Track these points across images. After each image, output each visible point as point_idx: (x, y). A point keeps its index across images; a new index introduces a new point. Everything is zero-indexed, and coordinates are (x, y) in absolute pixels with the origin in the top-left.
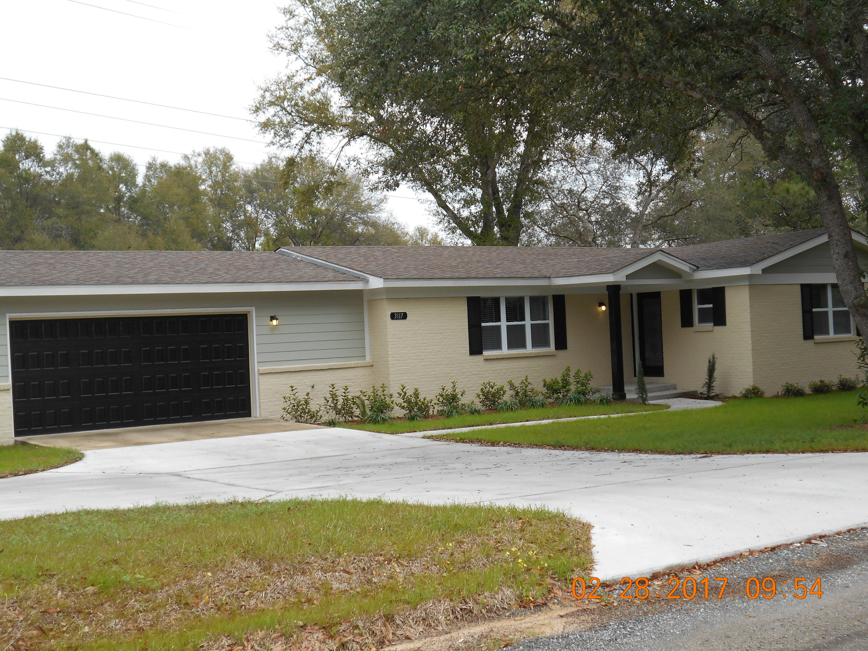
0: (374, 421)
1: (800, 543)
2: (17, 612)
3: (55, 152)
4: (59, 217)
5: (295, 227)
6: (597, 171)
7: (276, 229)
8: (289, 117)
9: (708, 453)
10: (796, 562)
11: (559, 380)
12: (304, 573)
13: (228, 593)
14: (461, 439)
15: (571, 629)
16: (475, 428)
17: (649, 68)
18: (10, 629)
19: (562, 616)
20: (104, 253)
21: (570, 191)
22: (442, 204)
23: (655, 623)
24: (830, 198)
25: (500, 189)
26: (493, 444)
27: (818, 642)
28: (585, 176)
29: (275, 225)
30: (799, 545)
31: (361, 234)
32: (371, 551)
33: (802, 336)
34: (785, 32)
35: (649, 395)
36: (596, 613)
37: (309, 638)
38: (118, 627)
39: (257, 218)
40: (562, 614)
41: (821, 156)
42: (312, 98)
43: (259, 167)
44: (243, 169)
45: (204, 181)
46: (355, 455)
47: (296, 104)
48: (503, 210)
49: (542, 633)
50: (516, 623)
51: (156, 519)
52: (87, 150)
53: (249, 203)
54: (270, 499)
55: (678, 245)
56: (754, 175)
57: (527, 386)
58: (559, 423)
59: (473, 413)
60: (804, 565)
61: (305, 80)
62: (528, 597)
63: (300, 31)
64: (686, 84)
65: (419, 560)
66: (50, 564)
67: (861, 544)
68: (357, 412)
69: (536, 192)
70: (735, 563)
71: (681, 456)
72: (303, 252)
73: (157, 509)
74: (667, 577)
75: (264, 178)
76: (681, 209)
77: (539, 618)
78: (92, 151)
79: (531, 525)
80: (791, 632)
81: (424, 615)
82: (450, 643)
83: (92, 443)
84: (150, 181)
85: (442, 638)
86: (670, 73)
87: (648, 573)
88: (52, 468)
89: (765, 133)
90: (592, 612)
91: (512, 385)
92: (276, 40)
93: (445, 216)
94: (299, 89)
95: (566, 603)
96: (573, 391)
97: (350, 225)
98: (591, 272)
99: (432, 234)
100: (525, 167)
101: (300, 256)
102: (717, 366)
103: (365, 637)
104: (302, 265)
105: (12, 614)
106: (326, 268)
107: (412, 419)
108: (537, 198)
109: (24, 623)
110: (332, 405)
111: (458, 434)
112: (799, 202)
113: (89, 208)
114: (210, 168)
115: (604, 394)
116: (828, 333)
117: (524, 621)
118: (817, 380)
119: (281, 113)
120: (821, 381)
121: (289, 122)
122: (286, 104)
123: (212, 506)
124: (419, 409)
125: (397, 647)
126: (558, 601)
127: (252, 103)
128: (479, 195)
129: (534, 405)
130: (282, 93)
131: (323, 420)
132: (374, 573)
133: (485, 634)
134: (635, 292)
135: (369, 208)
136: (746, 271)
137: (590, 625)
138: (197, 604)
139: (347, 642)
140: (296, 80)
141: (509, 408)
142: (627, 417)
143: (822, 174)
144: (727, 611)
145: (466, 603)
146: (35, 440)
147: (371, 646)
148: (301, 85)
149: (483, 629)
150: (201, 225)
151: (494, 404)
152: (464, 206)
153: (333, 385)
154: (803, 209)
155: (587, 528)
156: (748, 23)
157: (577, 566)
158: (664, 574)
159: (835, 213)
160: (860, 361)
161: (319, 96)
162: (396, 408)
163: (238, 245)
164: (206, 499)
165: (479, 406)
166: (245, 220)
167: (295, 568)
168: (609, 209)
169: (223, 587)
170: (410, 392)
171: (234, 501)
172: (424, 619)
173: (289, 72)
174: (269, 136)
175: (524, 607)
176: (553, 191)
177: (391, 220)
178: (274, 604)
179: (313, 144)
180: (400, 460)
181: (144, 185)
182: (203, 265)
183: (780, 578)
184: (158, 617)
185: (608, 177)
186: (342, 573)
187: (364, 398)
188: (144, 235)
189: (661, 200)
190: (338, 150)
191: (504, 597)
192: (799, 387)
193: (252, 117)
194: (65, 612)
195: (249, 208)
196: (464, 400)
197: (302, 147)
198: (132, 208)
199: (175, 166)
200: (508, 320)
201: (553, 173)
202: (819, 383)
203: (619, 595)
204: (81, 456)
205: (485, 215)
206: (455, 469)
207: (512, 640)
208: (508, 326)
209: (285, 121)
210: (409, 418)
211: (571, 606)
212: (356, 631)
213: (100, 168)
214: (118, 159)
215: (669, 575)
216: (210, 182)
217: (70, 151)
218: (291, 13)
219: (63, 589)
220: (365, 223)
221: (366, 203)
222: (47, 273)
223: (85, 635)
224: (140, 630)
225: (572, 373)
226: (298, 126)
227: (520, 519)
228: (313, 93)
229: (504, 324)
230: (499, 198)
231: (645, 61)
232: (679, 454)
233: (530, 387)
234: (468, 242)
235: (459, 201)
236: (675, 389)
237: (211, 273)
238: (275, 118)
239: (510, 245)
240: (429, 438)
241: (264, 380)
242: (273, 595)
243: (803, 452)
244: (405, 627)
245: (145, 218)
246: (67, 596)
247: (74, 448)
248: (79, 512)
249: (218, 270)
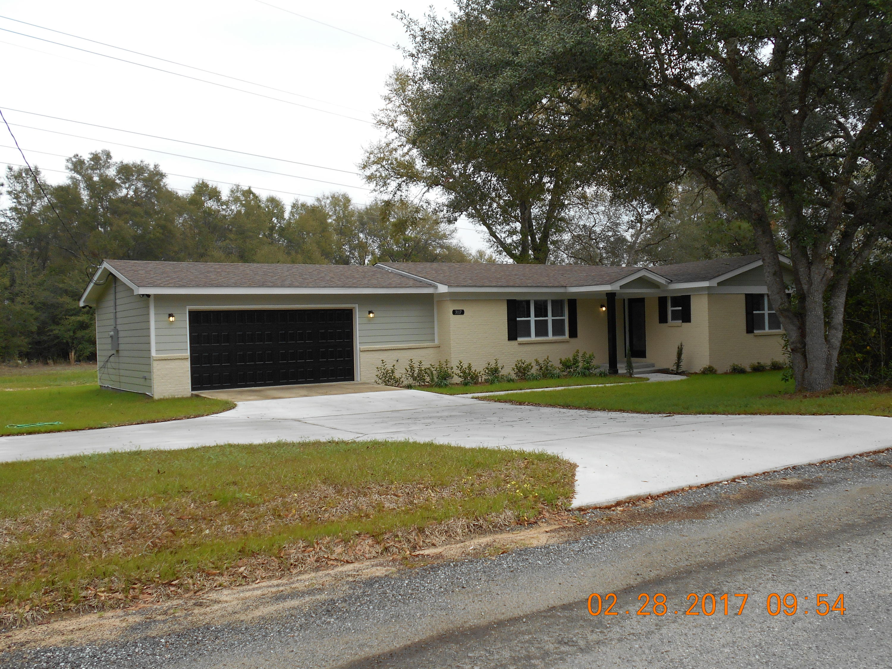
0: (439, 386)
1: (727, 481)
2: (160, 518)
3: (229, 195)
4: (231, 240)
5: (393, 249)
6: (603, 212)
7: (379, 250)
8: (387, 172)
9: (671, 413)
10: (723, 495)
11: (571, 359)
12: (365, 495)
13: (310, 508)
14: (498, 400)
15: (552, 541)
16: (509, 392)
17: (636, 138)
18: (154, 530)
19: (547, 532)
20: (255, 265)
21: (584, 226)
22: (493, 234)
23: (614, 539)
24: (764, 232)
25: (534, 224)
26: (520, 404)
27: (731, 556)
28: (595, 215)
29: (379, 247)
30: (726, 483)
31: (439, 255)
32: (415, 480)
33: (745, 331)
34: (733, 112)
35: (635, 370)
36: (572, 530)
37: (362, 543)
38: (229, 531)
39: (367, 242)
40: (547, 530)
41: (758, 202)
42: (402, 159)
43: (368, 207)
44: (357, 209)
45: (330, 216)
46: (423, 409)
47: (392, 163)
48: (536, 238)
49: (531, 544)
50: (513, 536)
51: (276, 452)
52: (250, 194)
53: (361, 232)
54: (357, 440)
55: (661, 265)
56: (716, 216)
57: (548, 363)
58: (569, 390)
59: (509, 381)
60: (728, 498)
61: (398, 146)
62: (523, 517)
63: (396, 112)
64: (662, 150)
65: (448, 488)
66: (188, 483)
67: (772, 483)
68: (428, 379)
69: (560, 227)
70: (678, 495)
71: (652, 415)
72: (393, 267)
73: (279, 445)
74: (627, 504)
75: (372, 214)
76: (663, 239)
77: (530, 533)
78: (254, 195)
79: (533, 464)
80: (712, 548)
81: (446, 528)
82: (464, 549)
83: (243, 397)
84: (293, 216)
85: (458, 546)
86: (652, 143)
87: (613, 501)
88: (213, 413)
89: (718, 185)
90: (569, 529)
91: (537, 362)
92: (379, 118)
93: (495, 242)
94: (394, 152)
95: (552, 522)
96: (580, 367)
97: (431, 248)
98: (595, 283)
99: (488, 255)
100: (552, 209)
101: (391, 269)
102: (683, 351)
103: (403, 543)
104: (392, 275)
105: (157, 519)
106: (408, 278)
107: (466, 384)
108: (560, 231)
109: (165, 526)
110: (411, 374)
111: (497, 396)
112: (748, 236)
113: (251, 234)
114: (335, 207)
115: (602, 370)
116: (764, 329)
117: (519, 535)
118: (755, 362)
119: (381, 169)
120: (758, 363)
121: (386, 176)
122: (384, 163)
123: (317, 444)
124: (471, 378)
125: (425, 551)
126: (545, 520)
127: (361, 162)
128: (519, 228)
129: (552, 376)
130: (382, 156)
131: (404, 384)
132: (416, 496)
133: (489, 544)
134: (626, 298)
135: (445, 236)
136: (706, 284)
137: (566, 539)
138: (287, 516)
139: (389, 547)
140: (392, 146)
141: (535, 378)
142: (617, 386)
143: (759, 215)
144: (668, 531)
145: (478, 521)
146: (205, 394)
147: (406, 550)
148: (396, 150)
149: (488, 539)
150: (329, 247)
151: (524, 375)
152: (508, 236)
153: (411, 360)
154: (750, 240)
155: (573, 467)
156: (706, 106)
157: (561, 495)
158: (625, 502)
159: (767, 243)
160: (784, 349)
161: (407, 158)
162: (456, 377)
163: (353, 261)
164: (312, 439)
165: (513, 376)
166: (358, 244)
167: (359, 492)
168: (612, 239)
169: (307, 503)
170: (465, 366)
171: (333, 440)
172: (446, 532)
173: (386, 141)
174: (372, 185)
175: (521, 524)
176: (572, 226)
177: (460, 245)
178: (341, 517)
179: (403, 191)
180: (453, 414)
181: (290, 218)
182: (323, 275)
183: (709, 507)
184: (259, 524)
185: (611, 216)
186: (392, 496)
187: (433, 369)
188: (289, 254)
189: (648, 233)
190: (420, 195)
191: (506, 517)
192: (742, 367)
193: (360, 172)
194: (195, 519)
195: (361, 235)
196: (503, 372)
197: (395, 193)
198: (281, 235)
199: (311, 206)
200: (535, 317)
201: (572, 213)
202: (757, 364)
203: (590, 517)
204: (234, 406)
205: (523, 242)
206: (491, 421)
207: (508, 548)
208: (535, 321)
209: (383, 175)
210: (463, 384)
211: (555, 524)
212: (396, 539)
213: (259, 206)
214: (272, 200)
215: (628, 503)
216: (334, 218)
217: (239, 194)
218: (390, 99)
219: (195, 502)
220: (442, 247)
221: (442, 232)
222: (215, 278)
223: (206, 536)
224: (245, 533)
225: (580, 355)
226: (392, 178)
227: (526, 459)
228: (404, 156)
229: (532, 319)
230: (533, 230)
231: (633, 133)
232: (651, 413)
233: (550, 363)
234: (511, 261)
235: (505, 232)
236: (654, 366)
237: (328, 280)
238: (377, 173)
239: (540, 263)
240: (476, 398)
241: (363, 355)
242: (342, 510)
243: (739, 415)
244: (432, 537)
245: (290, 241)
246: (197, 507)
247: (230, 400)
248: (225, 445)
249: (333, 278)
